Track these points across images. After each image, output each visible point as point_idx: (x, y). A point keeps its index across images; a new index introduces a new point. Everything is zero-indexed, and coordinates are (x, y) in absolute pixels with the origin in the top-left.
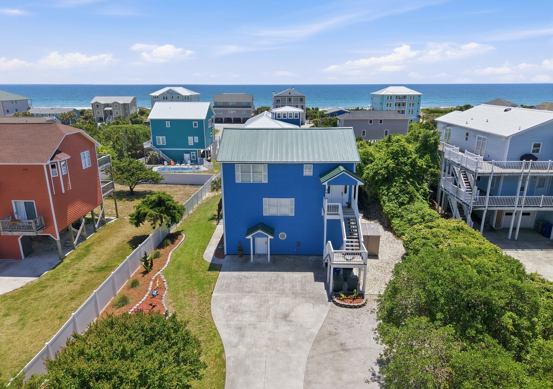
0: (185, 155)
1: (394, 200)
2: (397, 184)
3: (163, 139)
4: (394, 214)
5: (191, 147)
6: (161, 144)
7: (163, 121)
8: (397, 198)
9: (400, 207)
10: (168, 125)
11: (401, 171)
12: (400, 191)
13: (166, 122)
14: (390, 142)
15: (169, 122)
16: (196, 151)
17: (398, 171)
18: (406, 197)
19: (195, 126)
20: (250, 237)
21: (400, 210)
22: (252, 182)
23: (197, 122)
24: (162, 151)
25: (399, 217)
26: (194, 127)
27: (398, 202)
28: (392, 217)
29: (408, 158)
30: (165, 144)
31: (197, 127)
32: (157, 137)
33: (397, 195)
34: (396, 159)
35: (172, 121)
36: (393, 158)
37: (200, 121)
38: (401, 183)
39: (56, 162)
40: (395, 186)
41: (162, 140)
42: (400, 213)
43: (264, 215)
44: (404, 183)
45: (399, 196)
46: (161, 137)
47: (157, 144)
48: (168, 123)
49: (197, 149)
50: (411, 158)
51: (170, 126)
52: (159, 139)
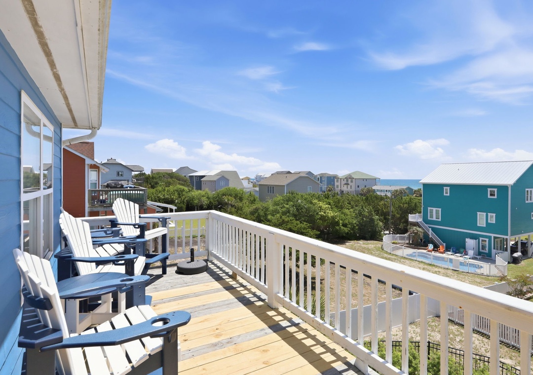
0: (468, 240)
3: (437, 212)
5: (481, 229)
6: (434, 219)
7: (439, 187)
10: (447, 192)
13: (445, 188)
15: (449, 188)
16: (490, 238)
19: (491, 195)
23: (496, 190)
24: (433, 229)
26: (489, 197)
30: (440, 220)
31: (496, 197)
32: (429, 208)
35: (453, 187)
37: (503, 189)
41: (435, 213)
46: (434, 209)
47: (429, 219)
48: (446, 190)
49: (493, 235)
51: (448, 195)
52: (431, 211)
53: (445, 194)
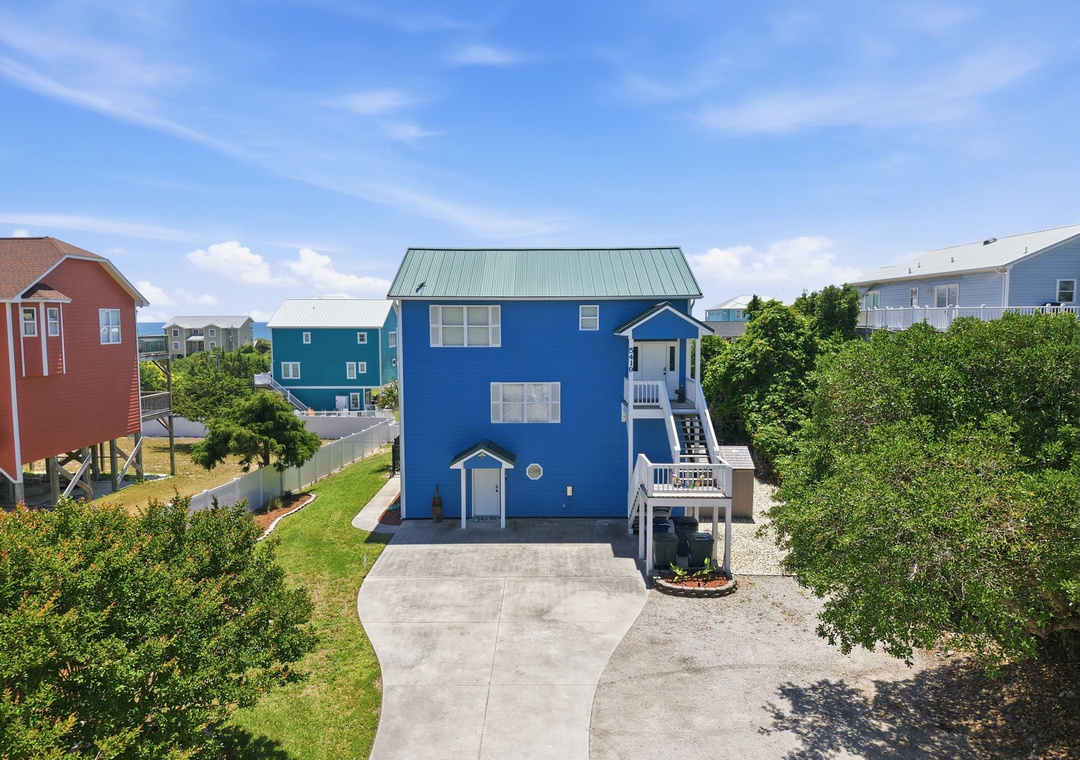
0: (337, 398)
1: (775, 418)
2: (779, 387)
3: (294, 367)
4: (778, 446)
5: (352, 382)
6: (291, 377)
7: (296, 332)
8: (781, 416)
9: (789, 434)
10: (307, 340)
11: (785, 361)
12: (787, 401)
13: (304, 334)
14: (758, 309)
15: (309, 334)
16: (360, 391)
17: (779, 360)
18: (801, 413)
19: (362, 340)
20: (459, 465)
21: (790, 439)
22: (466, 346)
23: (366, 334)
24: (292, 391)
25: (787, 453)
26: (359, 342)
27: (783, 422)
28: (775, 452)
29: (798, 335)
30: (300, 378)
31: (366, 342)
32: (283, 363)
33: (780, 408)
34: (772, 337)
35: (316, 332)
36: (766, 335)
37: (372, 332)
38: (788, 383)
39: (37, 305)
40: (775, 390)
41: (292, 369)
42: (791, 444)
43: (492, 422)
44: (793, 384)
45: (786, 410)
46: (291, 364)
47: (283, 378)
48: (307, 336)
49: (364, 388)
50: (802, 334)
51: (310, 342)
52: (287, 367)
53: (305, 342)
